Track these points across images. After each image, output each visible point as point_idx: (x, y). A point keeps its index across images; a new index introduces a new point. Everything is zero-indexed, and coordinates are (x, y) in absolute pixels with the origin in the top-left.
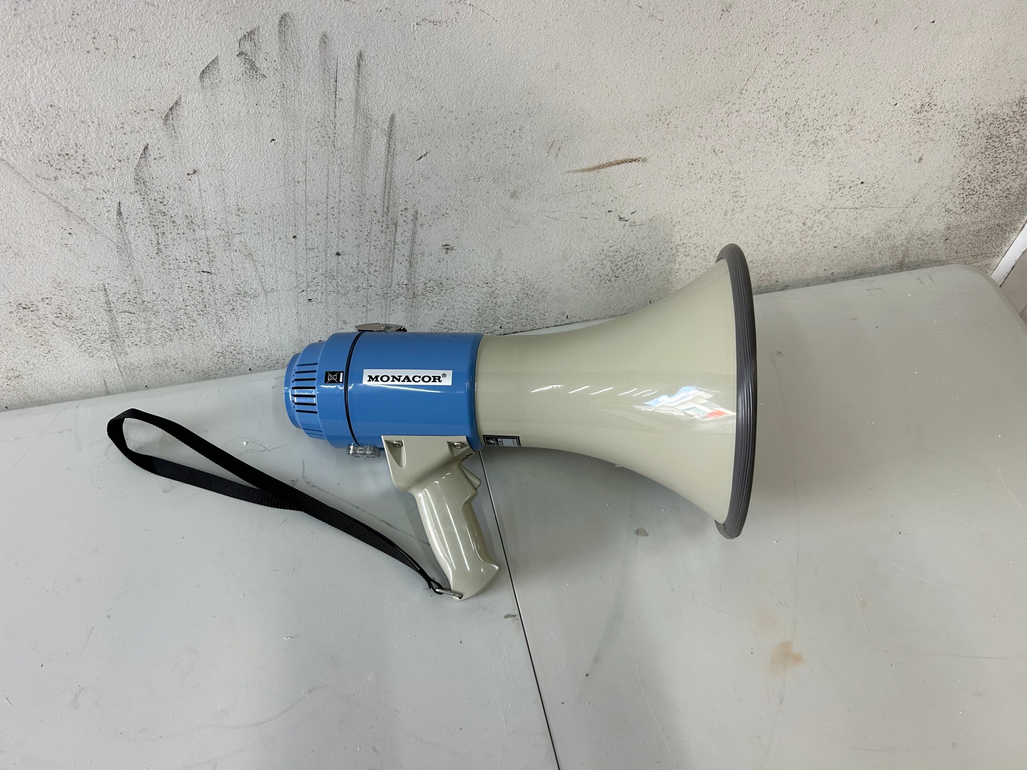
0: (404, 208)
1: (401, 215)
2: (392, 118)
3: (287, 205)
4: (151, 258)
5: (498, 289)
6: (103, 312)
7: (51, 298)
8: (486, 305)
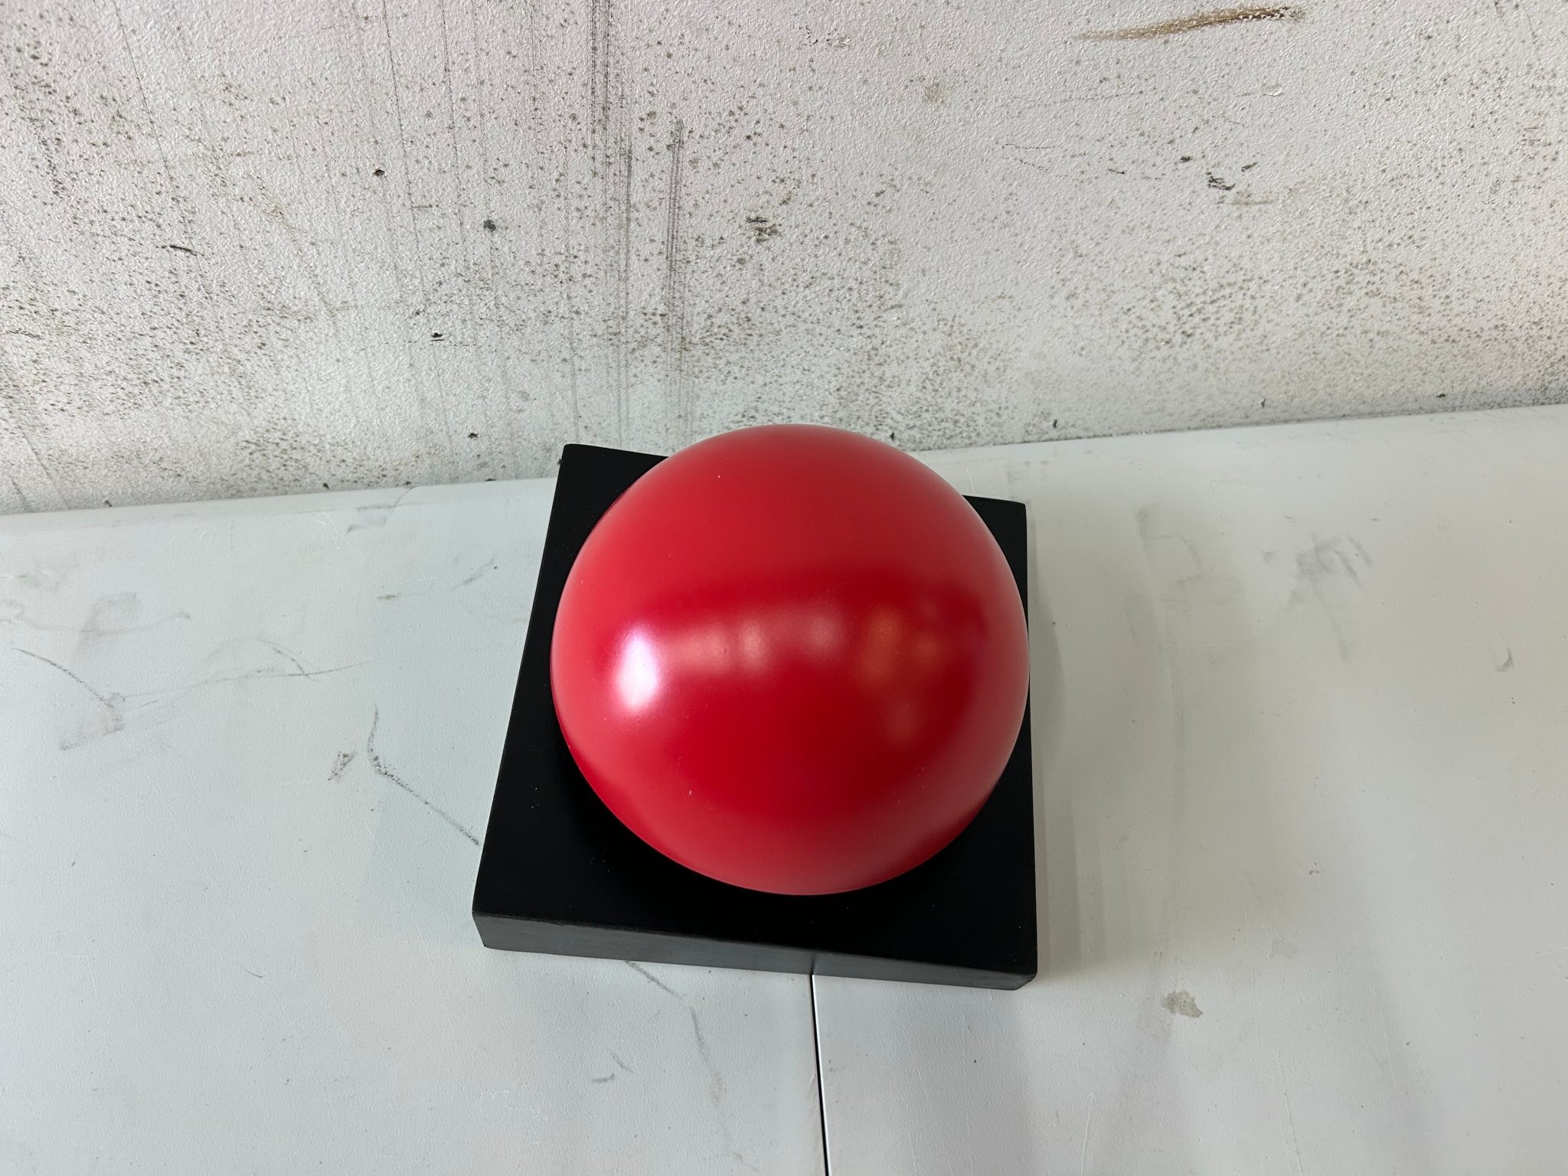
0: (648, 110)
1: (641, 130)
4: (45, 203)
5: (889, 343)
8: (859, 381)
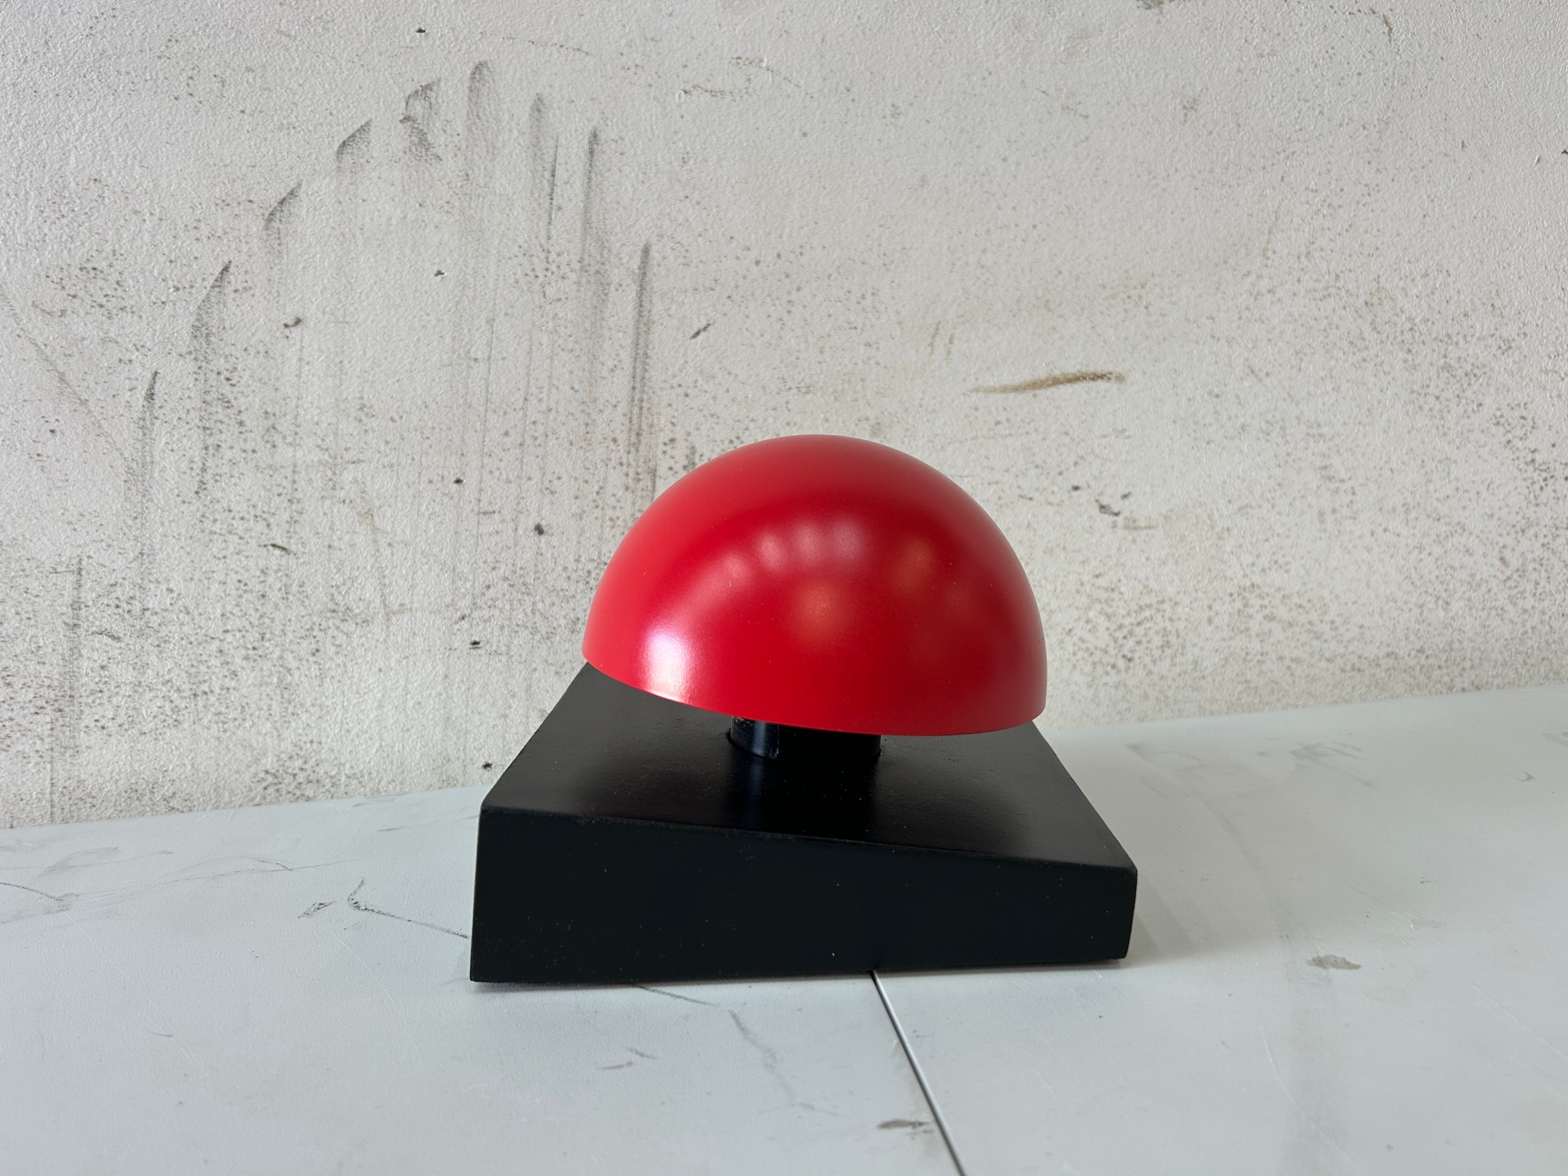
0: (670, 437)
1: (665, 452)
2: (646, 251)
3: (451, 407)
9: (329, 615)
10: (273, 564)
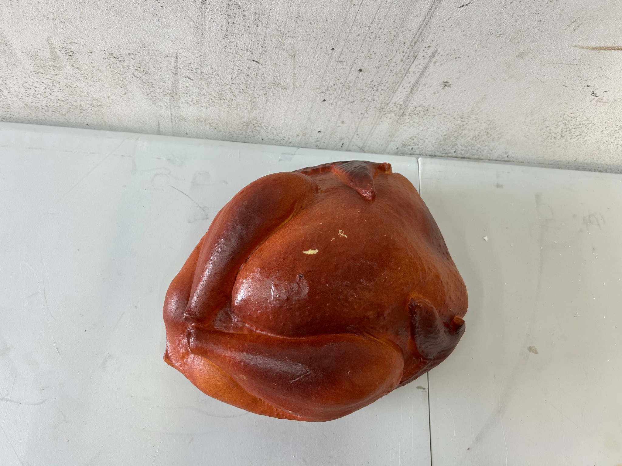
0: (428, 45)
1: (424, 50)
3: (338, 22)
4: (218, 41)
5: (468, 124)
6: (171, 73)
7: (135, 54)
8: (453, 133)
9: (272, 84)
10: (253, 66)
